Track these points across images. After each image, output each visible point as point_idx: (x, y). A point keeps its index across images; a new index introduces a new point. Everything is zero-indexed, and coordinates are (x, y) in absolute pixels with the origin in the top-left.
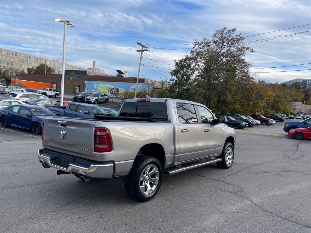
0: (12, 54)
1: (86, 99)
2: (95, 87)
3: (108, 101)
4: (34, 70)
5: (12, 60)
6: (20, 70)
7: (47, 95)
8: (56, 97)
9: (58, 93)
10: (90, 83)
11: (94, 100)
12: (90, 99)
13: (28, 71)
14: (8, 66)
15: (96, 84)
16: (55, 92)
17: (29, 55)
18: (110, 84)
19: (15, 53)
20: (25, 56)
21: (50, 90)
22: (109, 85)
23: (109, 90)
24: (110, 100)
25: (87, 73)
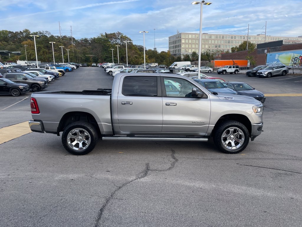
0: (220, 38)
1: (258, 73)
2: (276, 58)
3: (286, 73)
4: (237, 48)
5: (219, 43)
6: (225, 51)
7: (227, 72)
8: (235, 74)
9: (238, 69)
10: (272, 55)
11: (266, 73)
12: (261, 73)
13: (232, 51)
14: (216, 48)
15: (277, 55)
16: (235, 68)
17: (234, 35)
18: (294, 53)
19: (223, 36)
20: (231, 37)
21: (230, 67)
22: (292, 54)
23: (292, 60)
24: (290, 72)
25: (284, 43)
